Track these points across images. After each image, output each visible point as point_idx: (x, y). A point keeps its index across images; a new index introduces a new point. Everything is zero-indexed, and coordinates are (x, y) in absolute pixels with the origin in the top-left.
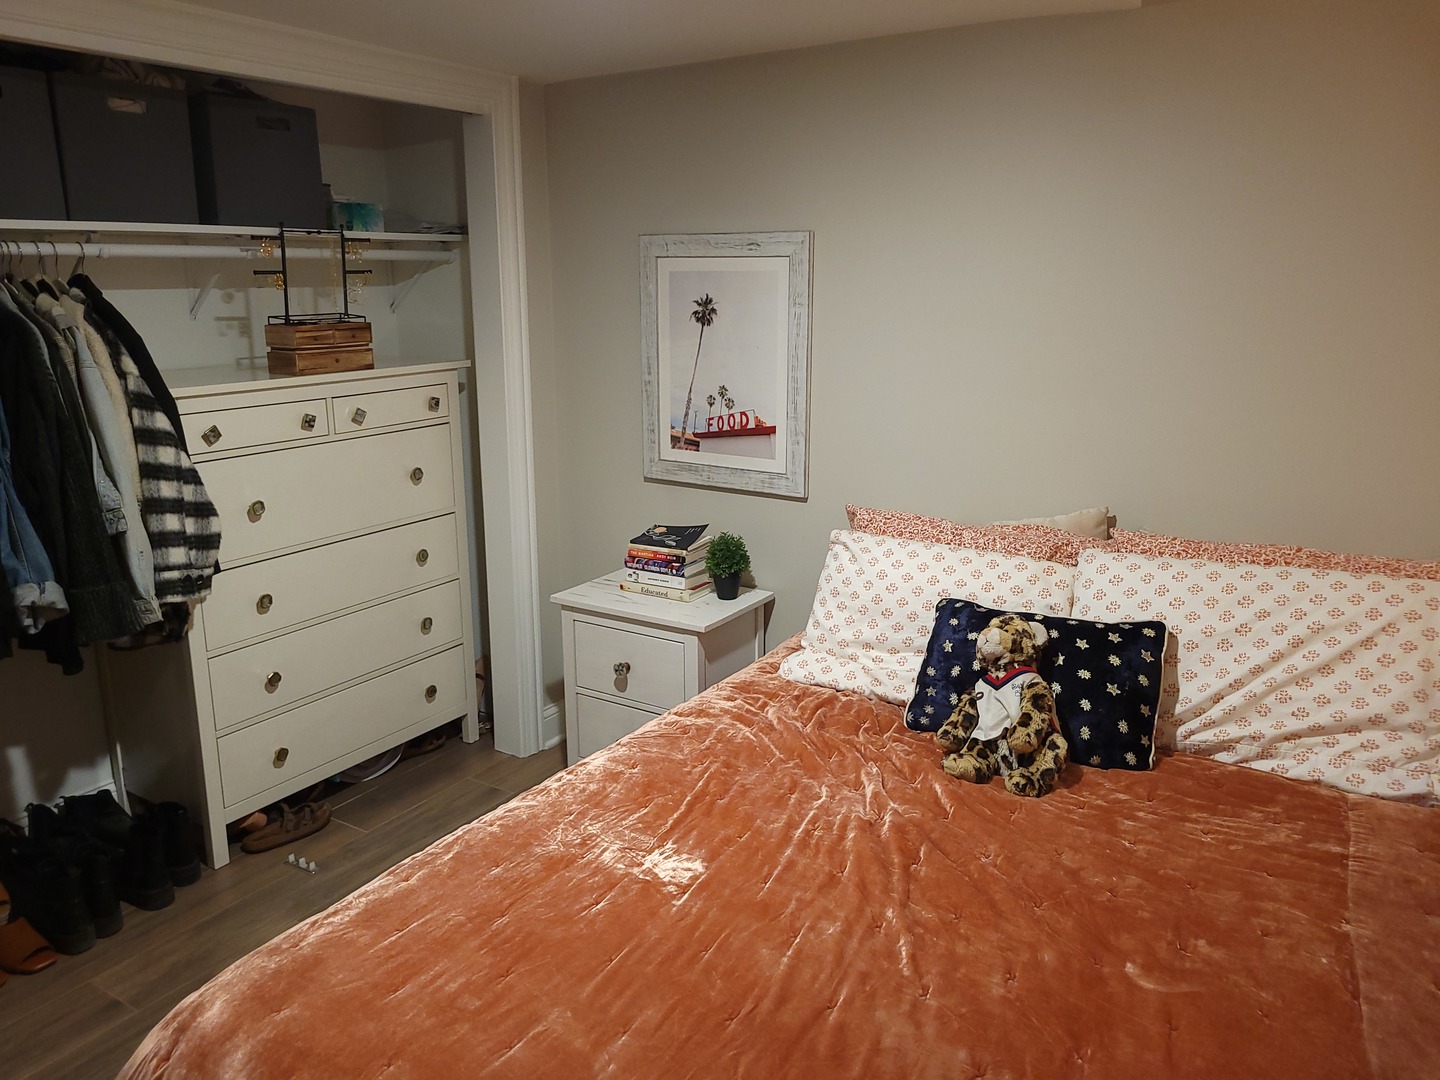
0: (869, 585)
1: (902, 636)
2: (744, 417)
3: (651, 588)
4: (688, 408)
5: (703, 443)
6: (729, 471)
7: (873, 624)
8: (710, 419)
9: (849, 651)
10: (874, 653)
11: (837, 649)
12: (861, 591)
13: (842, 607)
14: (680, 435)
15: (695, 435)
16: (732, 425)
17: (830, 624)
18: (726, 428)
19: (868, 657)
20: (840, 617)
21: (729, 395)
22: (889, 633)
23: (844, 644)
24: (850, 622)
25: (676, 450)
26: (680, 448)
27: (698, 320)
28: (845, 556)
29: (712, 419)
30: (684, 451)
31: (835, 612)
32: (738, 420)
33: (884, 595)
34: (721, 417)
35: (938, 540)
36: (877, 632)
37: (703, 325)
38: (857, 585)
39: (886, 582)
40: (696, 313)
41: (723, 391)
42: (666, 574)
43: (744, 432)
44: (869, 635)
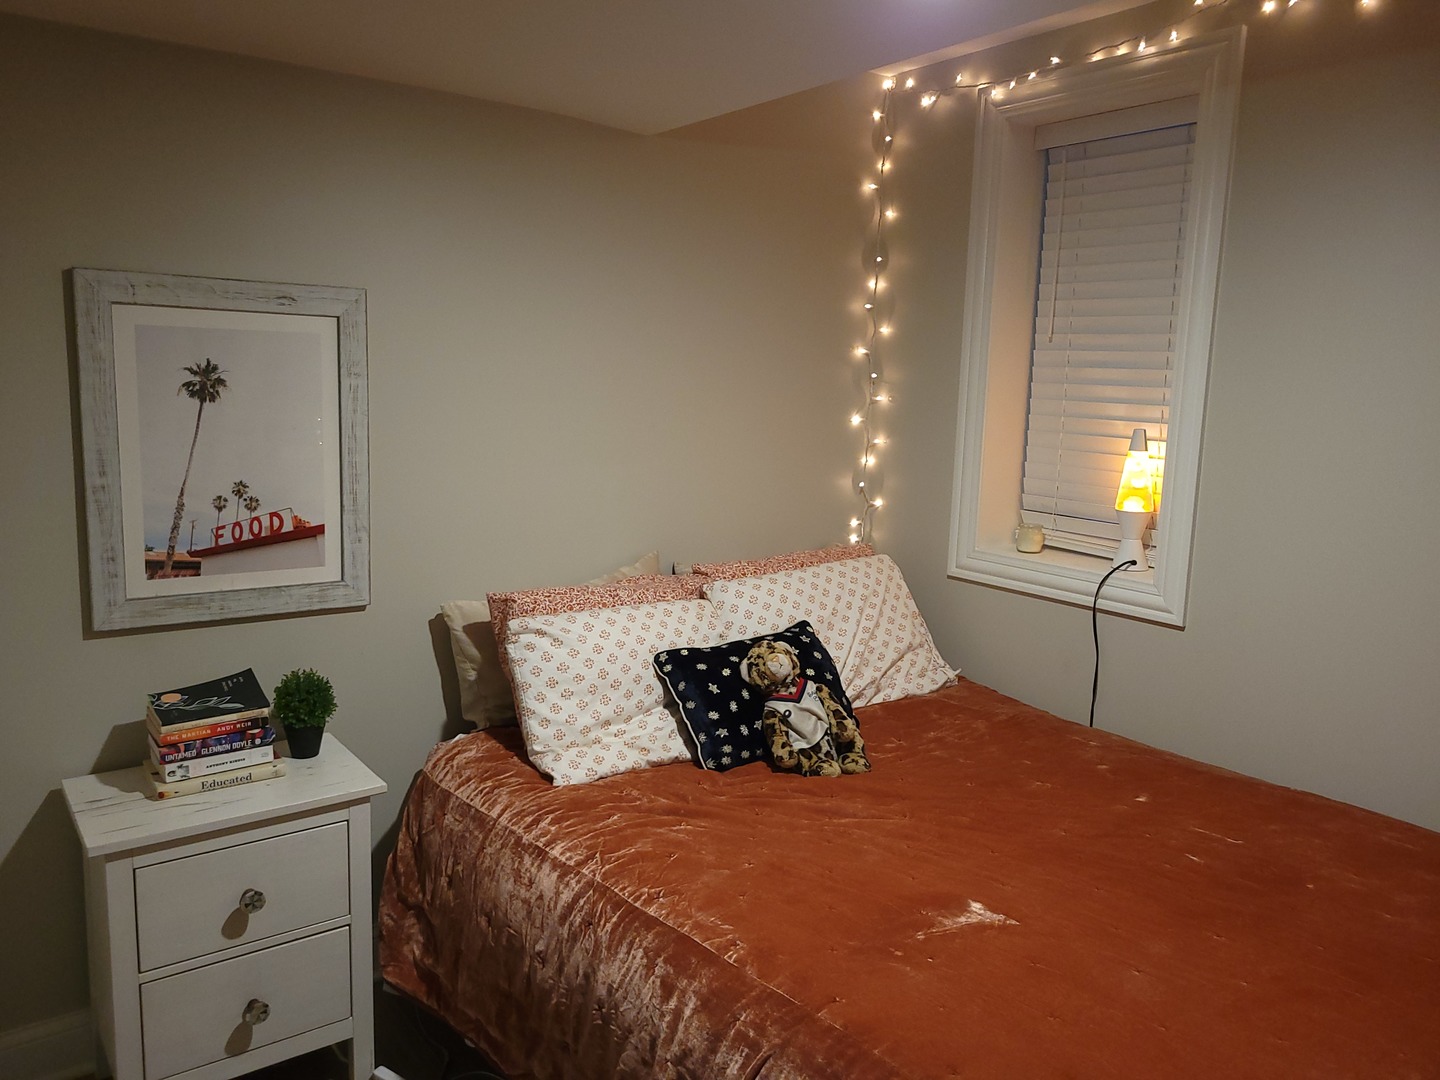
0: (589, 663)
1: (634, 701)
2: (275, 519)
3: (218, 778)
4: (178, 517)
5: (206, 564)
6: (256, 594)
7: (606, 700)
8: (218, 529)
9: (592, 735)
10: (613, 728)
11: (580, 739)
12: (584, 671)
13: (567, 695)
14: (163, 558)
15: (191, 554)
16: (256, 532)
17: (562, 716)
18: (247, 536)
19: (609, 735)
20: (569, 706)
21: (250, 493)
22: (624, 703)
23: (586, 730)
24: (583, 706)
25: (156, 582)
26: (164, 576)
27: (192, 394)
28: (544, 643)
29: (223, 527)
30: (172, 579)
31: (561, 703)
32: (266, 522)
33: (608, 667)
34: (237, 524)
35: (604, 605)
36: (612, 706)
37: (203, 401)
38: (577, 666)
39: (605, 655)
40: (187, 385)
41: (240, 490)
42: (241, 749)
43: (277, 538)
44: (606, 712)
